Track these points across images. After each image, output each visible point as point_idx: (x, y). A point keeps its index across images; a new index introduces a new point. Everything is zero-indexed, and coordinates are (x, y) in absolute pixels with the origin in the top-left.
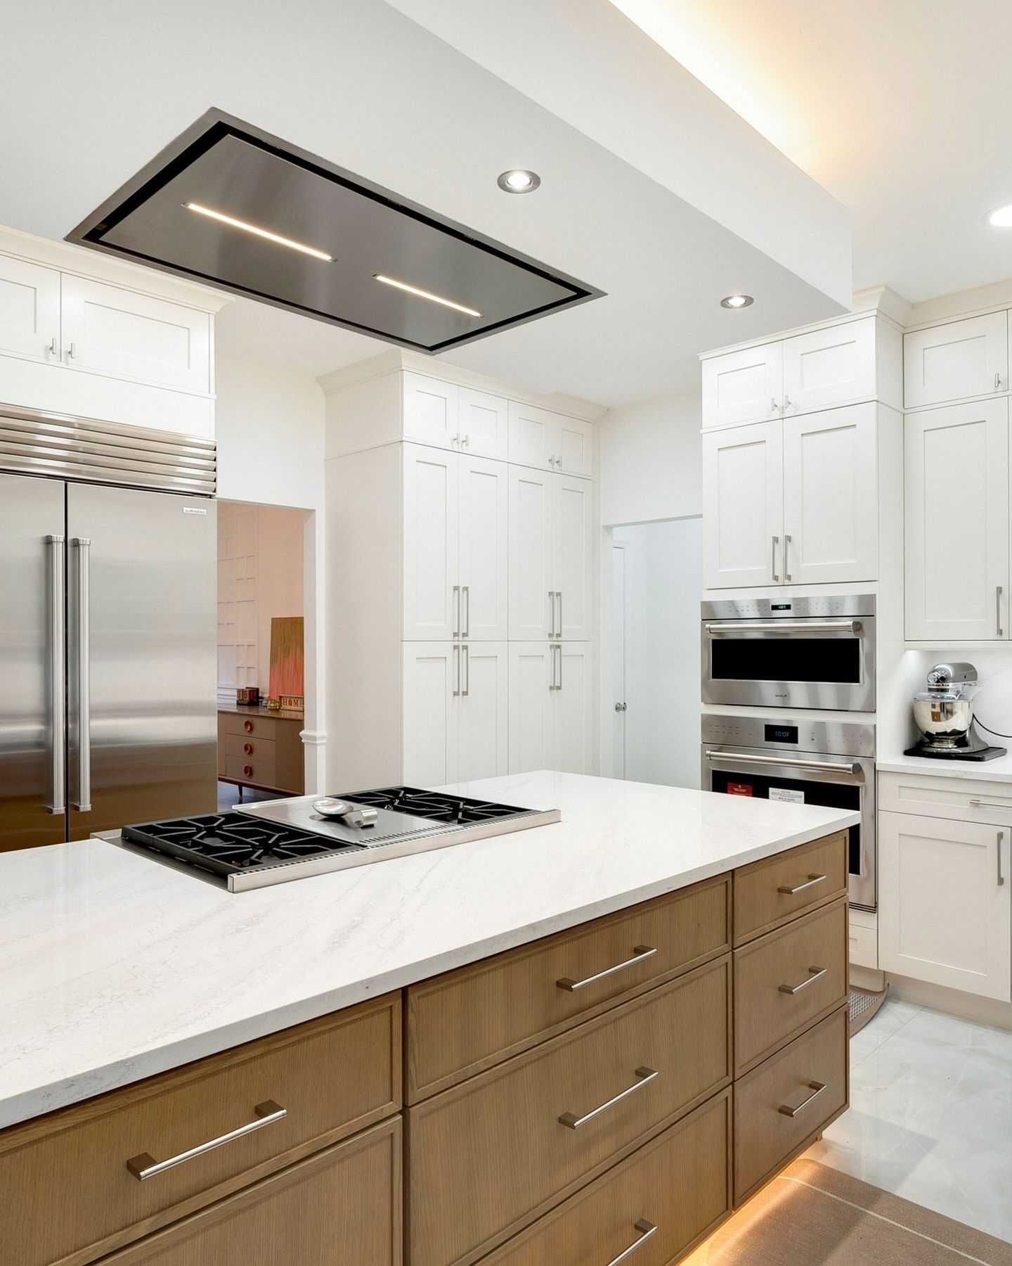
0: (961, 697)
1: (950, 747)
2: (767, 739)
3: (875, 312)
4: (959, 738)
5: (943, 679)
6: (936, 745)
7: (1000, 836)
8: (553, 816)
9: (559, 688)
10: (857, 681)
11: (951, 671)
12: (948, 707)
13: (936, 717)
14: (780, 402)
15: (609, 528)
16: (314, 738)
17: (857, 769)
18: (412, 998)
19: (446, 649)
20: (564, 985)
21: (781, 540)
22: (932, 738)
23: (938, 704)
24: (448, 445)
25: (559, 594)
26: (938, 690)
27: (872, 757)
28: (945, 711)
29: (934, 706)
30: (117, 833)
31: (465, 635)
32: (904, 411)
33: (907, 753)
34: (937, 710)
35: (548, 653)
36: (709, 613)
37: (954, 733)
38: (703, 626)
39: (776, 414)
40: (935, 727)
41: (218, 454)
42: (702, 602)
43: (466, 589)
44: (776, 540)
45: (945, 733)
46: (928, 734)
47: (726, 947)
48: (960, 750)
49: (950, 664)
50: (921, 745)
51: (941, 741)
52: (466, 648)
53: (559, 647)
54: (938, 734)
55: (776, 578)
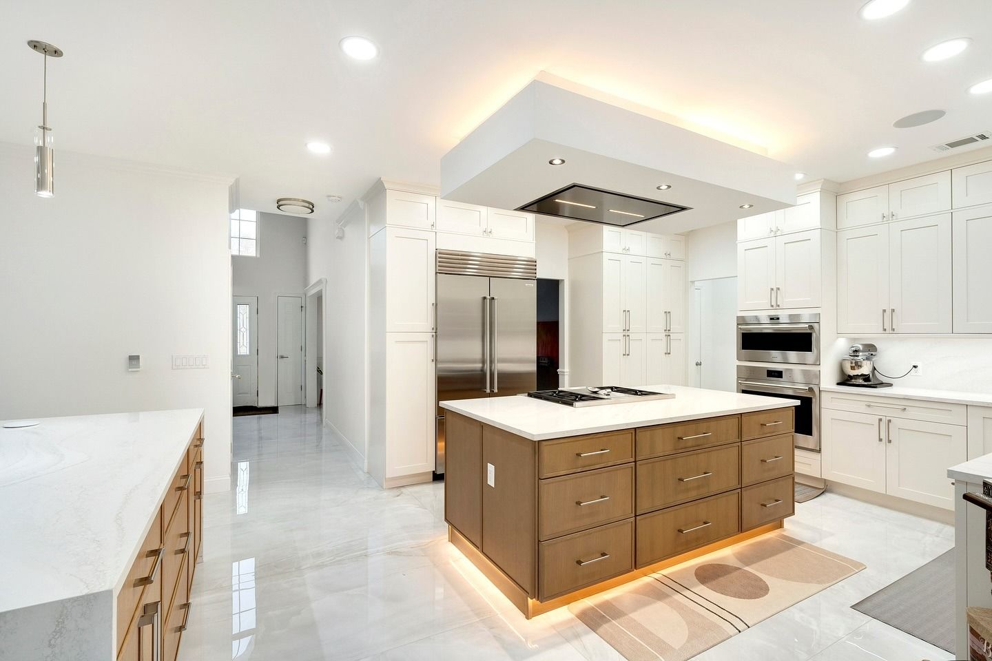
0: (868, 359)
1: (861, 381)
2: (768, 376)
3: (819, 190)
4: (866, 378)
5: (856, 351)
6: (853, 381)
7: (880, 420)
8: (673, 396)
9: (669, 353)
10: (811, 351)
11: (861, 348)
12: (859, 364)
13: (853, 368)
14: (774, 229)
15: (693, 282)
16: (564, 372)
17: (811, 390)
18: (637, 431)
19: (620, 336)
20: (680, 438)
21: (775, 289)
22: (851, 377)
23: (854, 362)
24: (620, 251)
25: (669, 312)
26: (854, 356)
27: (818, 385)
28: (858, 365)
29: (852, 363)
30: (527, 394)
31: (628, 330)
32: (837, 230)
33: (838, 384)
34: (854, 365)
35: (664, 339)
36: (741, 321)
37: (862, 375)
38: (737, 327)
39: (772, 234)
40: (853, 373)
41: (537, 264)
42: (737, 317)
43: (629, 311)
44: (772, 289)
45: (857, 375)
46: (849, 376)
47: (738, 440)
48: (866, 383)
49: (862, 345)
50: (846, 380)
51: (856, 379)
52: (628, 336)
53: (669, 335)
54: (854, 376)
55: (772, 306)
